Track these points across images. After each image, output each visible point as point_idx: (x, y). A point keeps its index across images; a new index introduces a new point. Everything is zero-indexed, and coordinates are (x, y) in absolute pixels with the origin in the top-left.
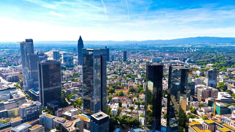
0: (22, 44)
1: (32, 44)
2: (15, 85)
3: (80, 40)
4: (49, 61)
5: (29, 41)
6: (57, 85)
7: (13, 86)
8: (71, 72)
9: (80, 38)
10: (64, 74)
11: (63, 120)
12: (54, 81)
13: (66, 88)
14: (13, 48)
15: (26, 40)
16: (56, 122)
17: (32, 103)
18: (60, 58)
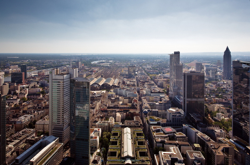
0: (171, 56)
1: (179, 55)
2: (163, 90)
3: (227, 52)
4: (193, 72)
5: (177, 53)
6: (199, 97)
7: (162, 91)
8: (214, 86)
9: (227, 49)
10: (207, 87)
11: (207, 138)
12: (196, 93)
13: (209, 103)
14: (162, 59)
15: (175, 52)
16: (199, 138)
17: (177, 110)
18: (203, 70)
